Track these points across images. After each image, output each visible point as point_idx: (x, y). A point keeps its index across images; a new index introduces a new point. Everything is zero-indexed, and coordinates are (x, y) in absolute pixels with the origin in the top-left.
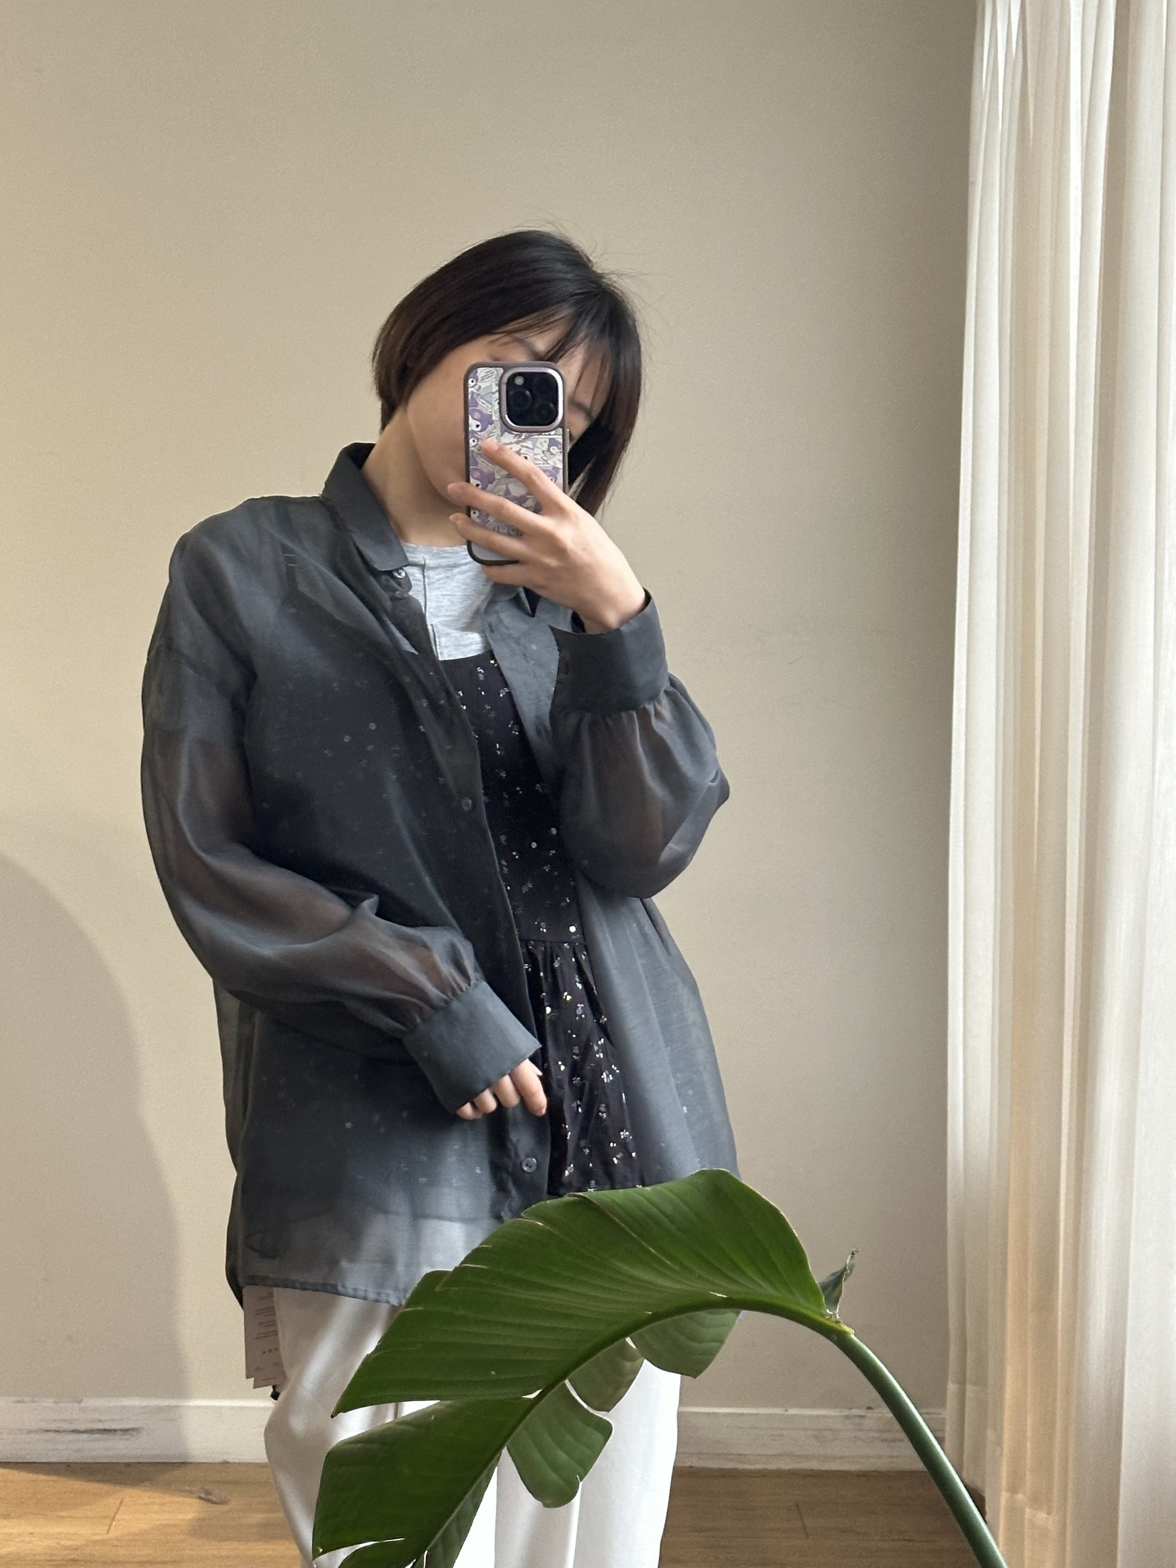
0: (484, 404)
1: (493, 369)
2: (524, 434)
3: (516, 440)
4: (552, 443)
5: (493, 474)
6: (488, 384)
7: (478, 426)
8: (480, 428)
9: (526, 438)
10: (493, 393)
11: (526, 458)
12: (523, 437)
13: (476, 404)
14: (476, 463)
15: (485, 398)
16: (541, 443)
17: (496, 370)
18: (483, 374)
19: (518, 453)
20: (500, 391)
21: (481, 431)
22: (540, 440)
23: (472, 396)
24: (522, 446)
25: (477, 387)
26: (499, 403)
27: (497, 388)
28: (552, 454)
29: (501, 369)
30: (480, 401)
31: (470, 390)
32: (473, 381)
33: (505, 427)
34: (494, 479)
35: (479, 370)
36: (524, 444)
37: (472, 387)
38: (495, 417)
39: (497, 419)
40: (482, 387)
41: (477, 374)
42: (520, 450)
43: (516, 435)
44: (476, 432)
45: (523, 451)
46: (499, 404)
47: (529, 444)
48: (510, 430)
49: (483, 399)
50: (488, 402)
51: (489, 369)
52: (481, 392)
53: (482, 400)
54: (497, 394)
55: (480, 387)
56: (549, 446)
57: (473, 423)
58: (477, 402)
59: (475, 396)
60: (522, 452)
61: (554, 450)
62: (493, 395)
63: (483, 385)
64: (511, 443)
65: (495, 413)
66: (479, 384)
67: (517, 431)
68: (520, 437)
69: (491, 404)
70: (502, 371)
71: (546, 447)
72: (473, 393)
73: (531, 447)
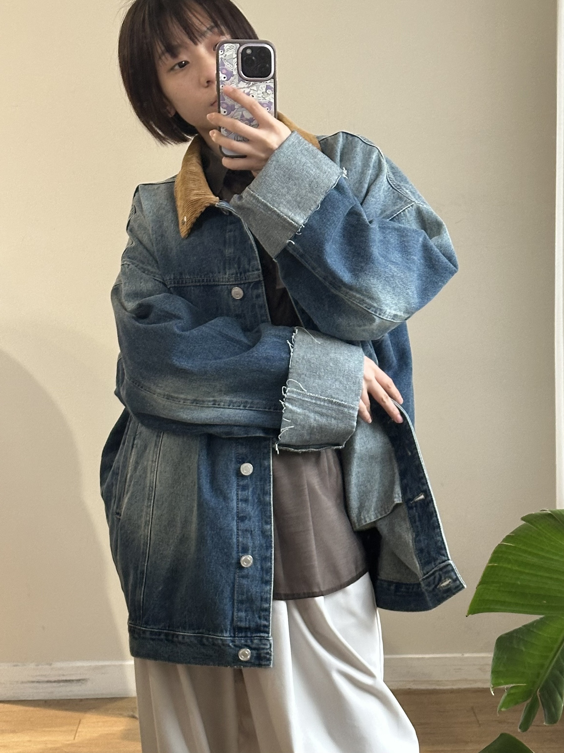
0: (228, 65)
1: (233, 45)
2: (252, 82)
3: (247, 86)
4: (268, 87)
5: (234, 106)
6: (231, 53)
7: (225, 78)
9: (253, 85)
10: (234, 58)
11: (253, 96)
12: (251, 84)
13: (224, 65)
14: (224, 100)
16: (261, 88)
17: (235, 46)
18: (228, 47)
19: (248, 94)
21: (227, 80)
22: (261, 86)
23: (221, 60)
24: (251, 89)
25: (224, 55)
27: (236, 56)
28: (268, 94)
29: (239, 44)
30: (226, 63)
31: (220, 57)
32: (222, 51)
33: (240, 79)
34: (235, 109)
35: (225, 45)
37: (221, 55)
38: (235, 73)
39: (236, 73)
40: (227, 55)
41: (224, 48)
42: (250, 91)
43: (247, 83)
44: (223, 81)
45: (252, 92)
46: (237, 65)
47: (254, 88)
48: (244, 80)
49: (228, 62)
50: (231, 64)
51: (231, 44)
52: (226, 58)
54: (236, 59)
55: (226, 55)
56: (266, 90)
57: (222, 76)
58: (224, 64)
59: (223, 60)
60: (250, 93)
61: (269, 91)
62: (234, 60)
63: (228, 54)
64: (244, 88)
65: (235, 70)
66: (225, 53)
67: (247, 81)
68: (250, 84)
70: (239, 46)
71: (264, 90)
72: (222, 58)
73: (256, 89)
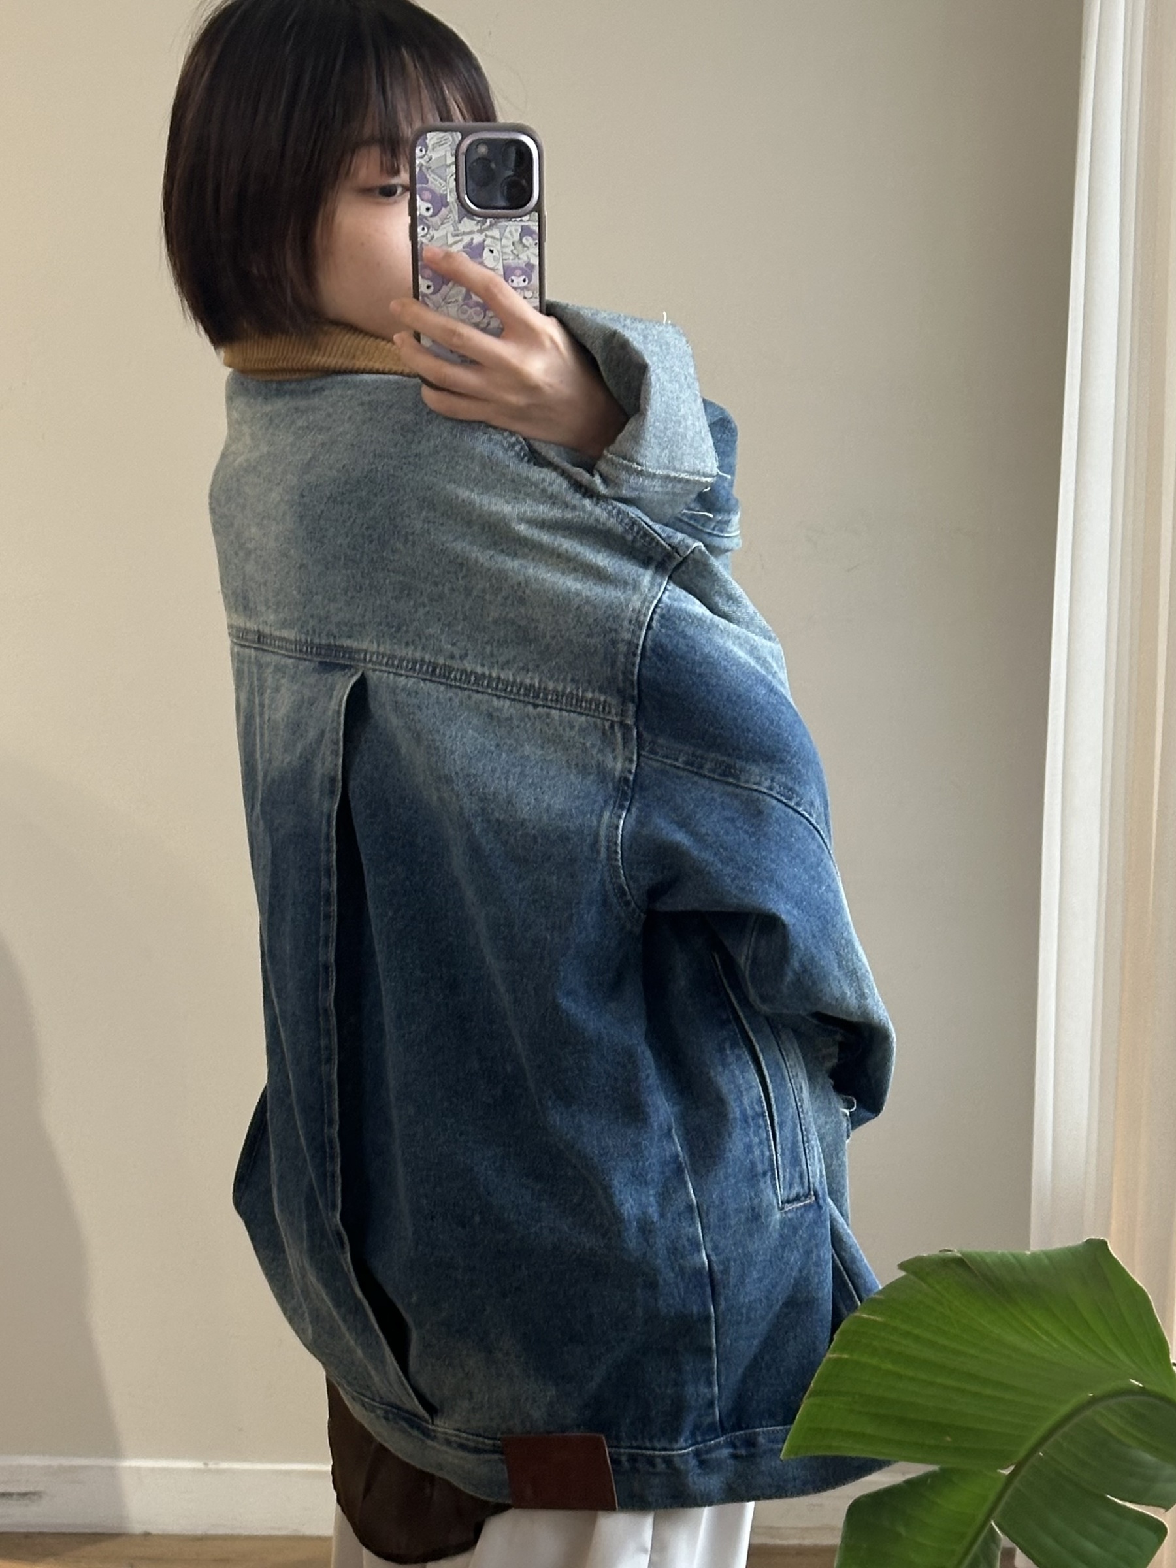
0: (436, 180)
1: (448, 135)
2: (488, 220)
3: (476, 228)
4: (525, 231)
6: (442, 153)
7: (428, 209)
8: (431, 211)
9: (491, 225)
10: (449, 166)
12: (488, 223)
13: (427, 182)
15: (437, 171)
16: (510, 232)
17: (452, 136)
18: (432, 142)
20: (456, 163)
21: (433, 216)
22: (509, 228)
23: (421, 169)
24: (486, 236)
25: (426, 158)
26: (455, 180)
27: (454, 160)
28: (524, 246)
29: (459, 134)
30: (431, 177)
31: (418, 162)
32: (421, 150)
33: (464, 212)
35: (429, 135)
36: (489, 233)
37: (422, 157)
38: (451, 198)
39: (453, 200)
40: (434, 157)
41: (427, 141)
42: (484, 241)
43: (479, 222)
44: (425, 217)
45: (488, 241)
47: (495, 232)
48: (470, 214)
49: (435, 174)
50: (440, 177)
51: (442, 134)
52: (433, 165)
53: (433, 175)
54: (453, 168)
56: (521, 236)
57: (422, 206)
58: (426, 178)
59: (423, 168)
60: (486, 243)
61: (528, 241)
62: (449, 169)
63: (435, 155)
64: (472, 232)
65: (451, 192)
66: (430, 154)
67: (477, 216)
68: (484, 224)
69: (445, 181)
70: (460, 137)
71: (516, 237)
72: (421, 166)
73: (498, 236)
